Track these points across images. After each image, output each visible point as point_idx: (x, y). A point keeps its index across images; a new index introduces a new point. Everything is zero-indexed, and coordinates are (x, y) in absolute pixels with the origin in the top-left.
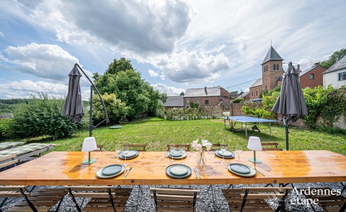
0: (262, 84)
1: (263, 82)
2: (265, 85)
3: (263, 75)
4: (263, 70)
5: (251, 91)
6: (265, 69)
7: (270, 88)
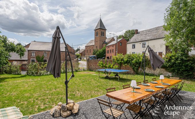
0: (94, 44)
1: (95, 43)
2: (96, 46)
3: (95, 38)
4: (95, 35)
5: (86, 49)
6: (96, 34)
7: (99, 48)
